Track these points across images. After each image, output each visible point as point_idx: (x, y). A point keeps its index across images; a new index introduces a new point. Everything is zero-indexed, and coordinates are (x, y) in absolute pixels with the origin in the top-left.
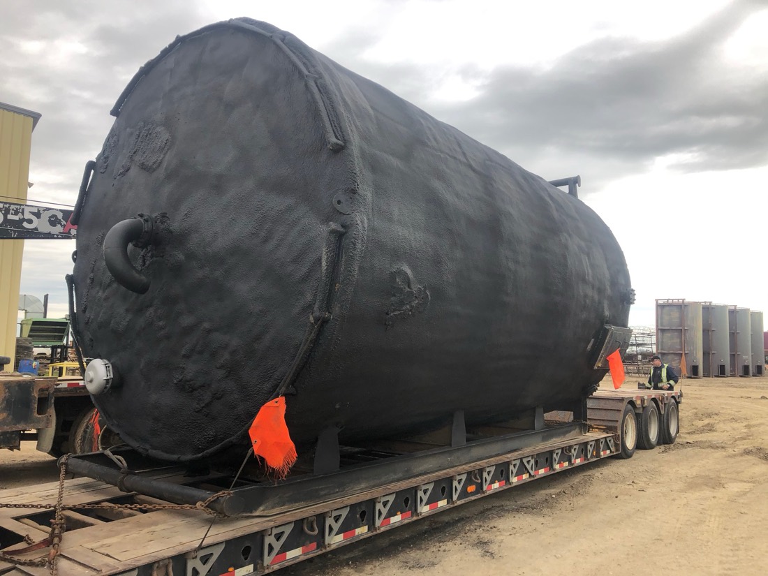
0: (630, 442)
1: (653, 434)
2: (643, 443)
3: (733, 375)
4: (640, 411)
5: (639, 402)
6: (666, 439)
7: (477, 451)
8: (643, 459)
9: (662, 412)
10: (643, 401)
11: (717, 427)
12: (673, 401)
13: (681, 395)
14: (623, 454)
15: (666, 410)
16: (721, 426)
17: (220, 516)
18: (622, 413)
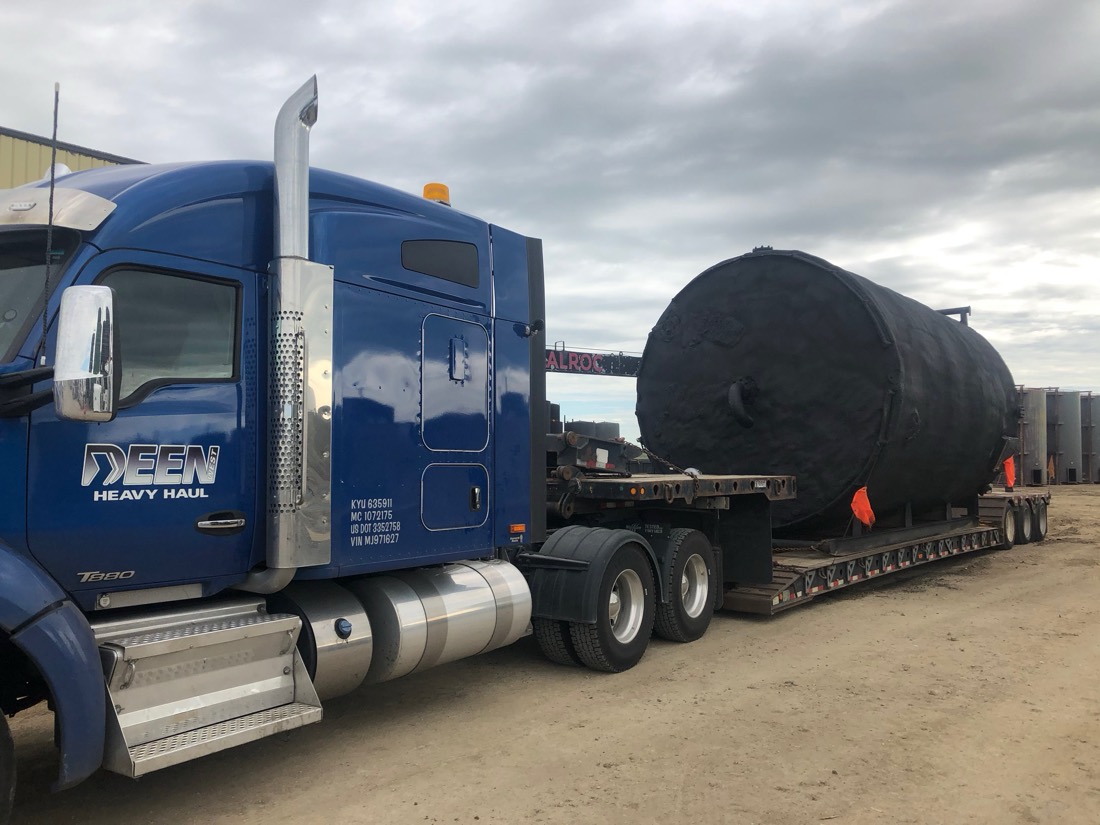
0: (1010, 536)
1: (1027, 531)
2: (1019, 539)
3: (1086, 482)
4: (1018, 510)
5: (1016, 502)
6: (1037, 537)
7: (917, 532)
8: (1019, 551)
9: (1034, 512)
10: (1019, 500)
11: (1080, 531)
12: (1042, 502)
13: (1049, 497)
14: (1005, 546)
15: (1036, 510)
16: (1084, 529)
17: (826, 553)
18: (1005, 510)
